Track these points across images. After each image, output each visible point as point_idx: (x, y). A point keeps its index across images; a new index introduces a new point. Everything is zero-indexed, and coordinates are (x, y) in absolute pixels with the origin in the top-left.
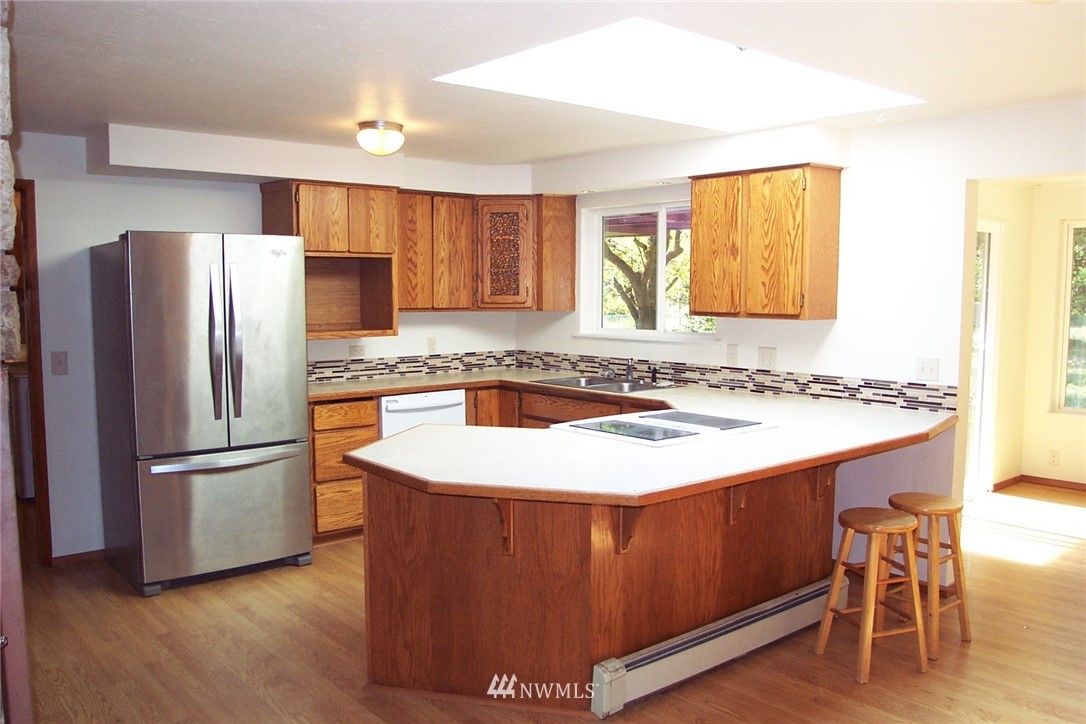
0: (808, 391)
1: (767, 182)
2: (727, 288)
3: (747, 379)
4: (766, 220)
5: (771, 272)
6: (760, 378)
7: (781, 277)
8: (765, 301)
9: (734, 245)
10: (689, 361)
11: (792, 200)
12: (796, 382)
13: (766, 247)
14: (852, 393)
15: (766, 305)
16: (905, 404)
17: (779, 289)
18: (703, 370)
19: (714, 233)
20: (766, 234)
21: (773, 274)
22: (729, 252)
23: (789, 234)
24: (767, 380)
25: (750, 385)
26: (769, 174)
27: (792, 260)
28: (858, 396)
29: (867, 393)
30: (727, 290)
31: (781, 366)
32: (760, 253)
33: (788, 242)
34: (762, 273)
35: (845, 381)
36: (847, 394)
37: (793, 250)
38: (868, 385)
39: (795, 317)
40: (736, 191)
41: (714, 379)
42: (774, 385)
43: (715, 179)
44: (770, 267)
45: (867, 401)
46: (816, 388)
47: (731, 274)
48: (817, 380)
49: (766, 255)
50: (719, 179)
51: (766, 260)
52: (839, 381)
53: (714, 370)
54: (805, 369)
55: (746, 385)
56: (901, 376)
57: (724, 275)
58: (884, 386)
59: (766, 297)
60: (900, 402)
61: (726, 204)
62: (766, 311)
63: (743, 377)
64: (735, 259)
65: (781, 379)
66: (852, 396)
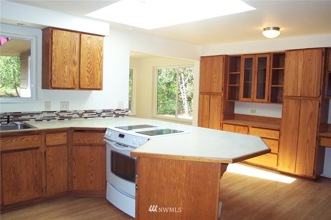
0: (83, 116)
1: (89, 38)
2: (71, 78)
3: (56, 115)
4: (89, 53)
5: (91, 73)
6: (61, 114)
7: (95, 75)
8: (89, 84)
9: (74, 61)
10: (23, 111)
11: (99, 47)
12: (78, 114)
13: (89, 63)
14: (99, 115)
15: (89, 85)
16: (115, 116)
17: (94, 79)
18: (32, 114)
19: (65, 54)
20: (89, 58)
21: (92, 74)
22: (72, 63)
23: (98, 59)
24: (65, 115)
25: (58, 118)
26: (90, 36)
27: (99, 69)
28: (101, 115)
29: (104, 114)
30: (71, 79)
31: (71, 108)
32: (86, 65)
33: (98, 62)
34: (87, 73)
35: (96, 111)
36: (97, 116)
37: (100, 65)
38: (104, 111)
39: (99, 89)
40: (75, 39)
41: (38, 117)
42: (69, 116)
43: (65, 32)
44: (90, 71)
45: (104, 117)
46: (86, 115)
47: (73, 72)
48: (86, 112)
49: (89, 66)
50: (67, 32)
51: (89, 68)
52: (94, 111)
53: (38, 114)
54: (81, 108)
55: (56, 118)
56: (114, 107)
57: (70, 72)
58: (109, 111)
59: (89, 82)
60: (114, 115)
61: (70, 43)
62: (89, 87)
63: (54, 115)
64: (75, 67)
65: (72, 113)
66: (99, 116)
